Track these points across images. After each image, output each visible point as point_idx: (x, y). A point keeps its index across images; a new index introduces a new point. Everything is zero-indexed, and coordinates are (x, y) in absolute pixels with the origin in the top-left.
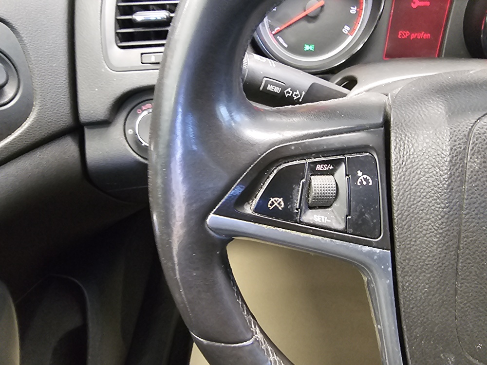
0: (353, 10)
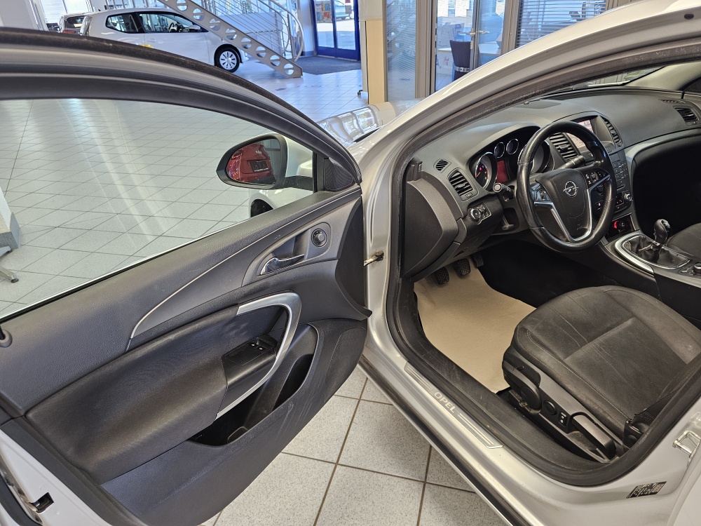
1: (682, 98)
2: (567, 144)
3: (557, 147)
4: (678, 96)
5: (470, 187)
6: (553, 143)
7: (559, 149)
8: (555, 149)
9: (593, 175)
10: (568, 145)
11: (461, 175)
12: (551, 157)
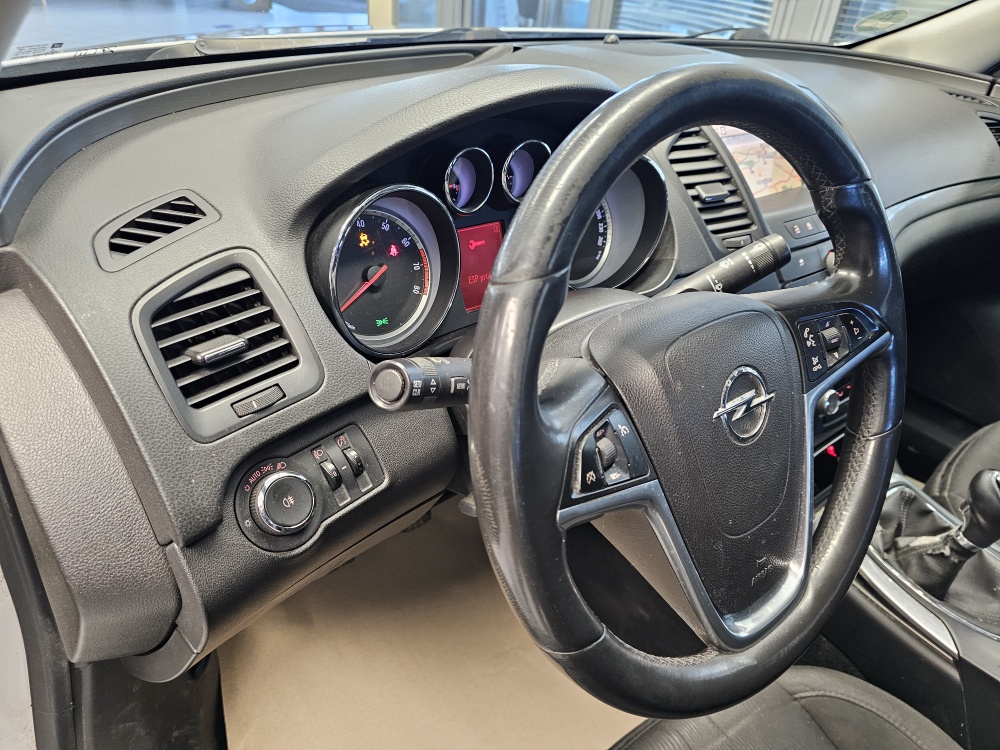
0: (417, 267)
1: (988, 94)
2: (724, 182)
3: (692, 192)
4: (978, 88)
5: (288, 349)
6: (681, 174)
7: (696, 198)
8: (684, 196)
9: (831, 333)
10: (726, 189)
11: (250, 283)
12: (669, 222)
